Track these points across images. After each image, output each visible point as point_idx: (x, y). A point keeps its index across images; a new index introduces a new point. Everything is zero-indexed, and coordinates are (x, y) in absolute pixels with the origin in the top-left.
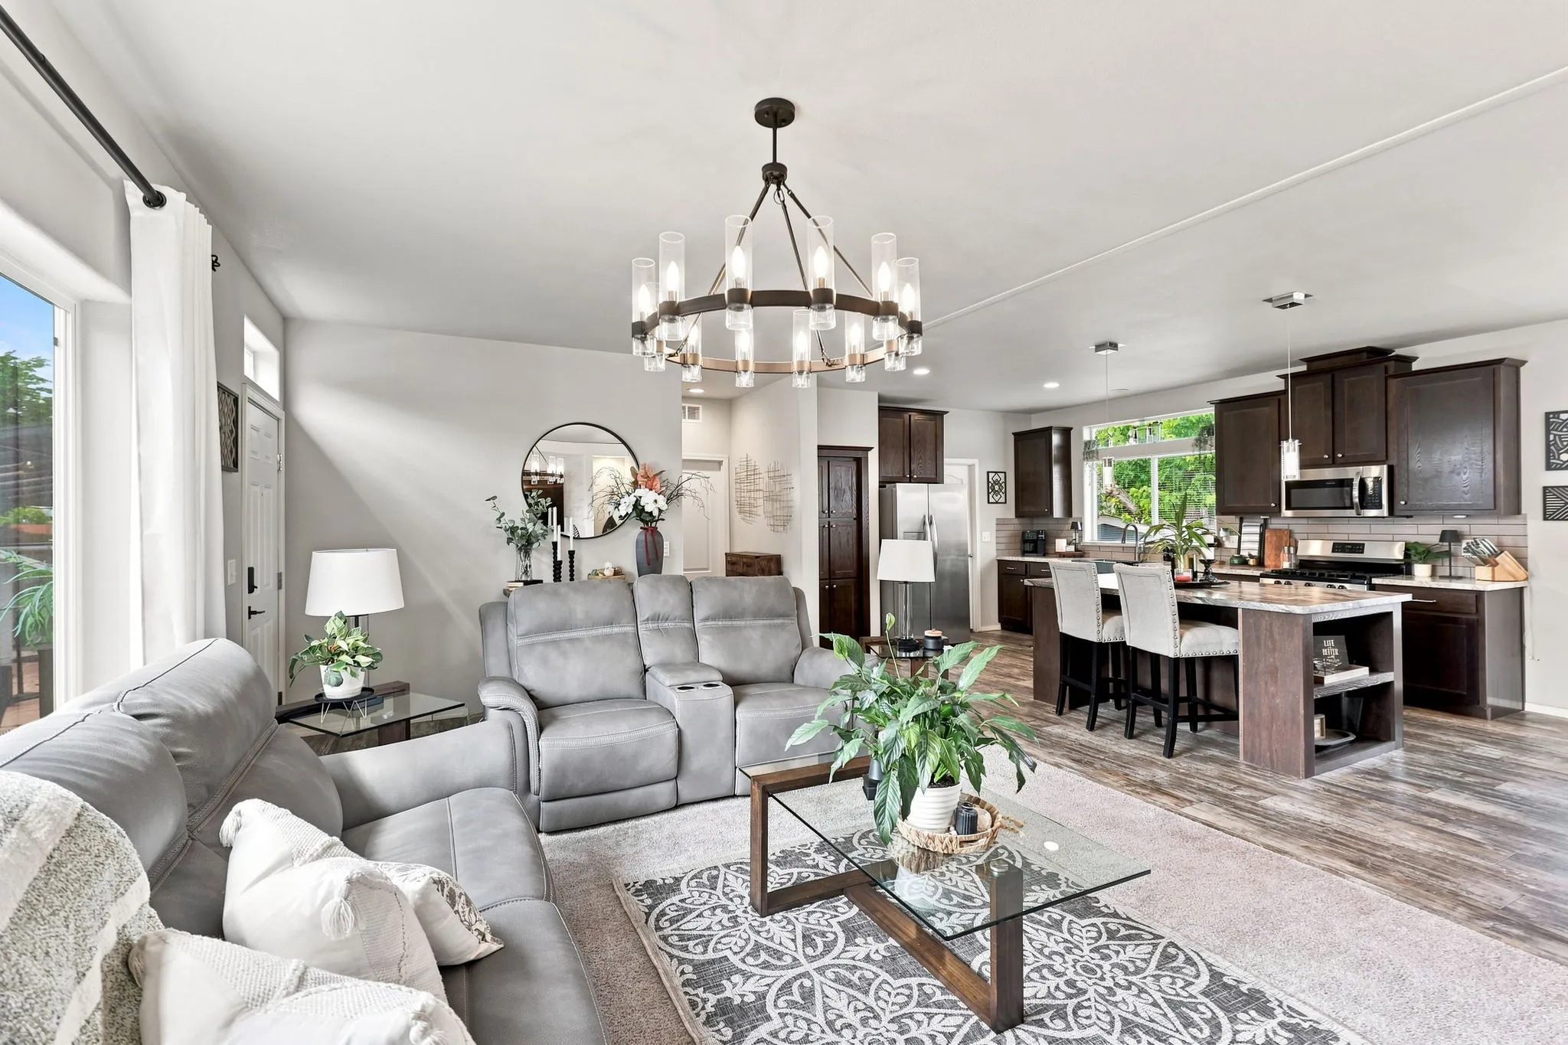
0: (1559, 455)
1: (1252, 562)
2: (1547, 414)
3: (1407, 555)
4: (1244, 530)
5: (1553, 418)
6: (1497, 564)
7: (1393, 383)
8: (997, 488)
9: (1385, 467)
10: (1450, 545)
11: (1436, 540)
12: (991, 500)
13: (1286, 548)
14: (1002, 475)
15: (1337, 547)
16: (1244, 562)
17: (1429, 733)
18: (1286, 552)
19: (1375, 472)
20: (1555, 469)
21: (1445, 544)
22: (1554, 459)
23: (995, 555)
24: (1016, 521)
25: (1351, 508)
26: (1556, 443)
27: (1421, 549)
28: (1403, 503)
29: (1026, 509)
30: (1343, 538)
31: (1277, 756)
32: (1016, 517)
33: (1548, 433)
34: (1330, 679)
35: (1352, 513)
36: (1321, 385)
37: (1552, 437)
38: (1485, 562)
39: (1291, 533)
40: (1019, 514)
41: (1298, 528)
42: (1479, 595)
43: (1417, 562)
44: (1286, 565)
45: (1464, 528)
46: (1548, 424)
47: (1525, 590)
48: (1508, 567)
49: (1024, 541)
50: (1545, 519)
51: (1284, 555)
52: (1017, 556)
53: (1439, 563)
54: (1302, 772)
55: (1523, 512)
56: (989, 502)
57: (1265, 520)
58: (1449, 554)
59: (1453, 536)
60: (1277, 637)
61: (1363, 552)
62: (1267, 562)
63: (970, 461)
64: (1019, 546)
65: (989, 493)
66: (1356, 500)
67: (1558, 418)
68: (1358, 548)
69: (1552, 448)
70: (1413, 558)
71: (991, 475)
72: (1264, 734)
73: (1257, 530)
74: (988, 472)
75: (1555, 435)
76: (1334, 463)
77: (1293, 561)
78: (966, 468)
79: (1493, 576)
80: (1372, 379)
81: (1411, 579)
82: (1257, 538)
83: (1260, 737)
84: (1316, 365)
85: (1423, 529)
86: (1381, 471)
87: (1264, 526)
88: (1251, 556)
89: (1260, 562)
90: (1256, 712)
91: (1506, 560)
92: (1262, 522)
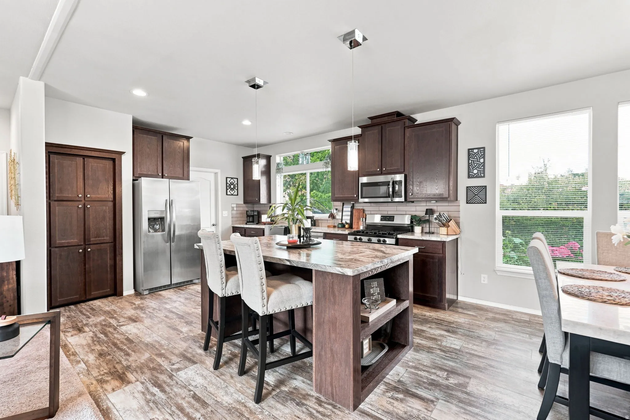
0: (473, 170)
1: (347, 226)
2: (469, 150)
3: (412, 222)
4: (344, 209)
5: (471, 152)
6: (449, 226)
7: (408, 132)
8: (232, 187)
9: (403, 175)
10: (429, 217)
11: (423, 214)
12: (229, 193)
13: (361, 219)
14: (236, 180)
15: (384, 218)
16: (343, 226)
17: (424, 328)
18: (362, 221)
19: (399, 177)
20: (472, 177)
21: (427, 216)
22: (471, 172)
23: (231, 224)
24: (244, 205)
25: (389, 197)
26: (472, 164)
27: (417, 219)
28: (411, 194)
29: (250, 199)
30: (385, 213)
31: (336, 392)
32: (244, 203)
33: (469, 160)
34: (373, 316)
35: (389, 200)
36: (376, 131)
37: (470, 161)
38: (444, 225)
39: (364, 210)
40: (245, 202)
41: (367, 208)
42: (443, 243)
43: (416, 226)
44: (361, 228)
45: (435, 208)
46: (469, 155)
47: (458, 239)
48: (453, 227)
49: (248, 216)
50: (467, 203)
51: (361, 223)
52: (243, 224)
53: (424, 226)
54: (351, 407)
55: (458, 200)
56: (227, 195)
57: (353, 204)
58: (428, 221)
59: (430, 212)
60: (337, 293)
61: (393, 221)
62: (354, 226)
63: (216, 171)
64: (245, 219)
65: (227, 189)
66: (391, 193)
67: (473, 152)
68: (391, 218)
69: (470, 167)
70: (414, 223)
71: (229, 179)
72: (328, 372)
73: (349, 209)
74: (227, 178)
75: (472, 160)
76: (381, 173)
77: (365, 225)
78: (213, 175)
79: (447, 233)
80: (397, 128)
81: (413, 235)
82: (349, 213)
83: (325, 374)
84: (375, 121)
85: (418, 208)
86: (401, 178)
87: (353, 207)
88: (347, 223)
89: (351, 227)
90: (323, 353)
91: (452, 223)
92: (352, 205)
